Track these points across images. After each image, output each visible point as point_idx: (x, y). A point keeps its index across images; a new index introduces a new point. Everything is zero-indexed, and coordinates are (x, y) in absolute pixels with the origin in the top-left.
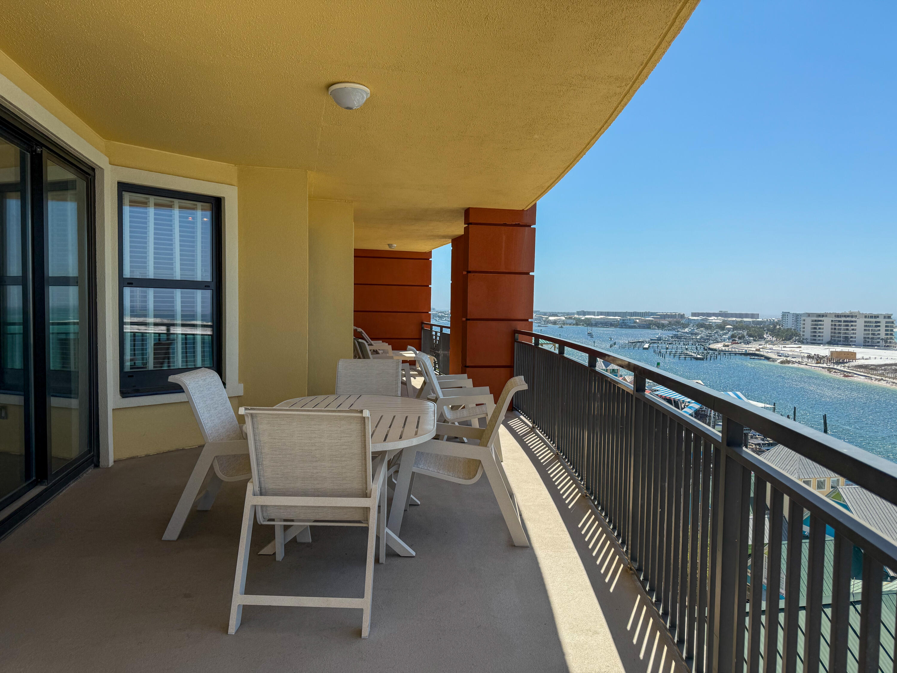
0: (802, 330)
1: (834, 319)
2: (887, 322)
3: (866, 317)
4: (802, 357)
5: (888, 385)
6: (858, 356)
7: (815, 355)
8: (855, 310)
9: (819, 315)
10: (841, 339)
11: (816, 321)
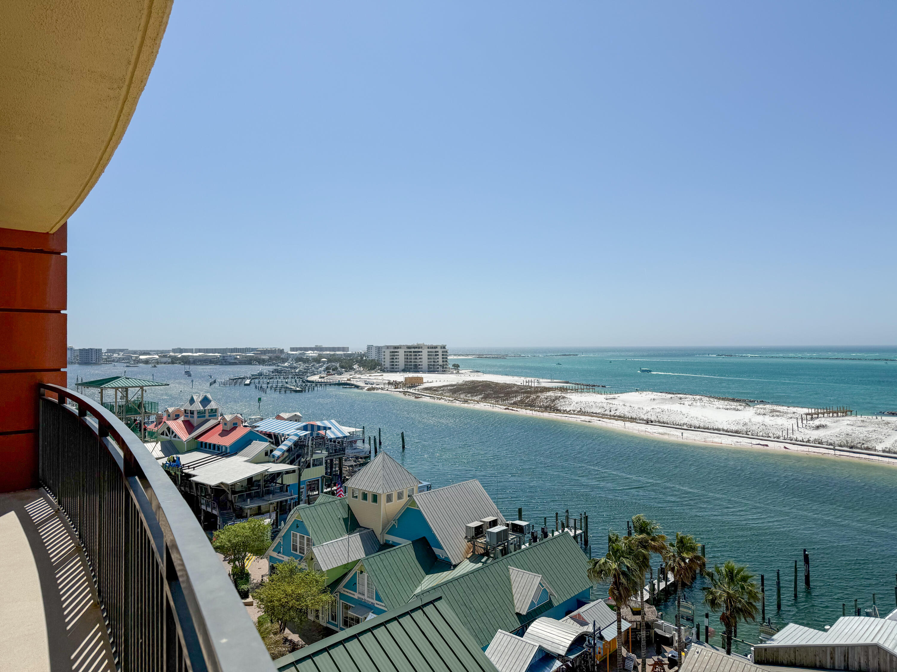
0: (383, 360)
1: (406, 350)
2: (443, 352)
3: (428, 348)
4: (384, 384)
5: (446, 403)
6: (425, 380)
7: (394, 381)
8: (420, 342)
9: (396, 348)
10: (412, 367)
11: (393, 352)
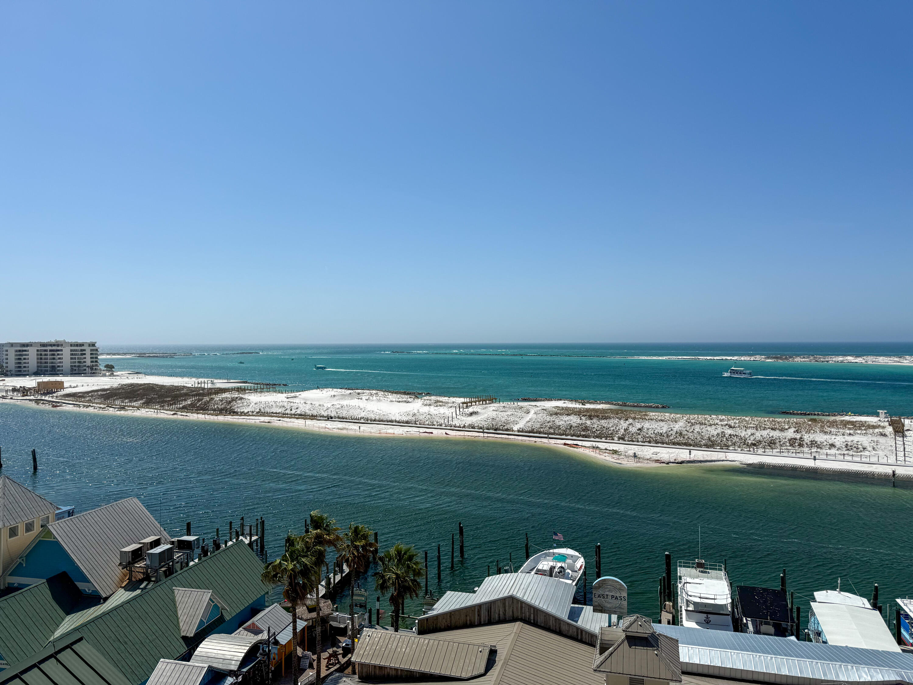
0: (5, 361)
1: (39, 349)
2: (91, 350)
3: (71, 345)
4: (7, 391)
5: (96, 410)
6: (66, 385)
7: (21, 387)
8: (60, 339)
9: (24, 345)
10: (48, 369)
11: (20, 351)
